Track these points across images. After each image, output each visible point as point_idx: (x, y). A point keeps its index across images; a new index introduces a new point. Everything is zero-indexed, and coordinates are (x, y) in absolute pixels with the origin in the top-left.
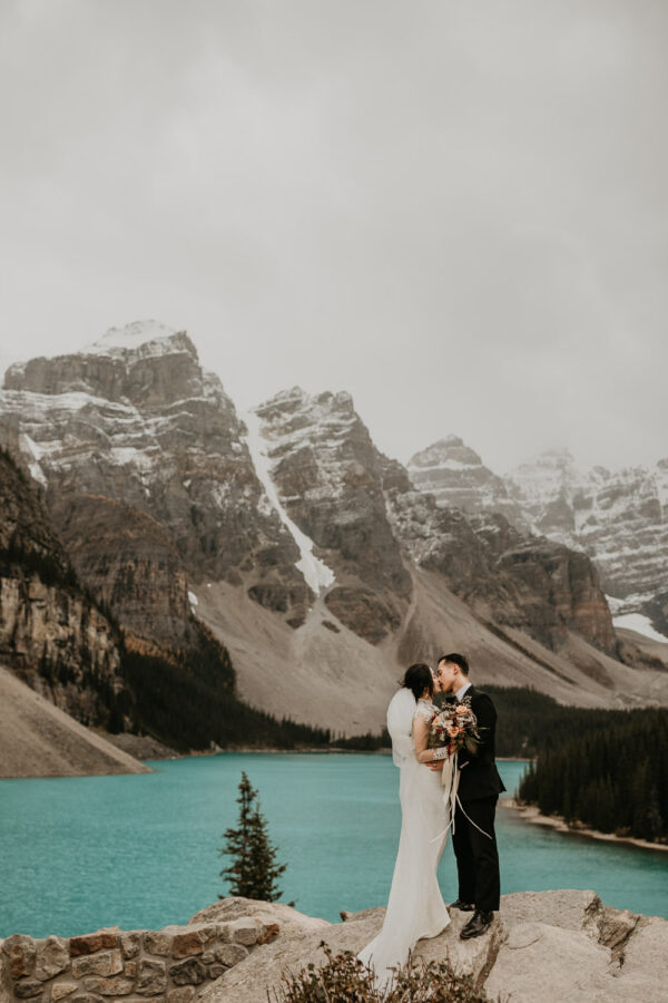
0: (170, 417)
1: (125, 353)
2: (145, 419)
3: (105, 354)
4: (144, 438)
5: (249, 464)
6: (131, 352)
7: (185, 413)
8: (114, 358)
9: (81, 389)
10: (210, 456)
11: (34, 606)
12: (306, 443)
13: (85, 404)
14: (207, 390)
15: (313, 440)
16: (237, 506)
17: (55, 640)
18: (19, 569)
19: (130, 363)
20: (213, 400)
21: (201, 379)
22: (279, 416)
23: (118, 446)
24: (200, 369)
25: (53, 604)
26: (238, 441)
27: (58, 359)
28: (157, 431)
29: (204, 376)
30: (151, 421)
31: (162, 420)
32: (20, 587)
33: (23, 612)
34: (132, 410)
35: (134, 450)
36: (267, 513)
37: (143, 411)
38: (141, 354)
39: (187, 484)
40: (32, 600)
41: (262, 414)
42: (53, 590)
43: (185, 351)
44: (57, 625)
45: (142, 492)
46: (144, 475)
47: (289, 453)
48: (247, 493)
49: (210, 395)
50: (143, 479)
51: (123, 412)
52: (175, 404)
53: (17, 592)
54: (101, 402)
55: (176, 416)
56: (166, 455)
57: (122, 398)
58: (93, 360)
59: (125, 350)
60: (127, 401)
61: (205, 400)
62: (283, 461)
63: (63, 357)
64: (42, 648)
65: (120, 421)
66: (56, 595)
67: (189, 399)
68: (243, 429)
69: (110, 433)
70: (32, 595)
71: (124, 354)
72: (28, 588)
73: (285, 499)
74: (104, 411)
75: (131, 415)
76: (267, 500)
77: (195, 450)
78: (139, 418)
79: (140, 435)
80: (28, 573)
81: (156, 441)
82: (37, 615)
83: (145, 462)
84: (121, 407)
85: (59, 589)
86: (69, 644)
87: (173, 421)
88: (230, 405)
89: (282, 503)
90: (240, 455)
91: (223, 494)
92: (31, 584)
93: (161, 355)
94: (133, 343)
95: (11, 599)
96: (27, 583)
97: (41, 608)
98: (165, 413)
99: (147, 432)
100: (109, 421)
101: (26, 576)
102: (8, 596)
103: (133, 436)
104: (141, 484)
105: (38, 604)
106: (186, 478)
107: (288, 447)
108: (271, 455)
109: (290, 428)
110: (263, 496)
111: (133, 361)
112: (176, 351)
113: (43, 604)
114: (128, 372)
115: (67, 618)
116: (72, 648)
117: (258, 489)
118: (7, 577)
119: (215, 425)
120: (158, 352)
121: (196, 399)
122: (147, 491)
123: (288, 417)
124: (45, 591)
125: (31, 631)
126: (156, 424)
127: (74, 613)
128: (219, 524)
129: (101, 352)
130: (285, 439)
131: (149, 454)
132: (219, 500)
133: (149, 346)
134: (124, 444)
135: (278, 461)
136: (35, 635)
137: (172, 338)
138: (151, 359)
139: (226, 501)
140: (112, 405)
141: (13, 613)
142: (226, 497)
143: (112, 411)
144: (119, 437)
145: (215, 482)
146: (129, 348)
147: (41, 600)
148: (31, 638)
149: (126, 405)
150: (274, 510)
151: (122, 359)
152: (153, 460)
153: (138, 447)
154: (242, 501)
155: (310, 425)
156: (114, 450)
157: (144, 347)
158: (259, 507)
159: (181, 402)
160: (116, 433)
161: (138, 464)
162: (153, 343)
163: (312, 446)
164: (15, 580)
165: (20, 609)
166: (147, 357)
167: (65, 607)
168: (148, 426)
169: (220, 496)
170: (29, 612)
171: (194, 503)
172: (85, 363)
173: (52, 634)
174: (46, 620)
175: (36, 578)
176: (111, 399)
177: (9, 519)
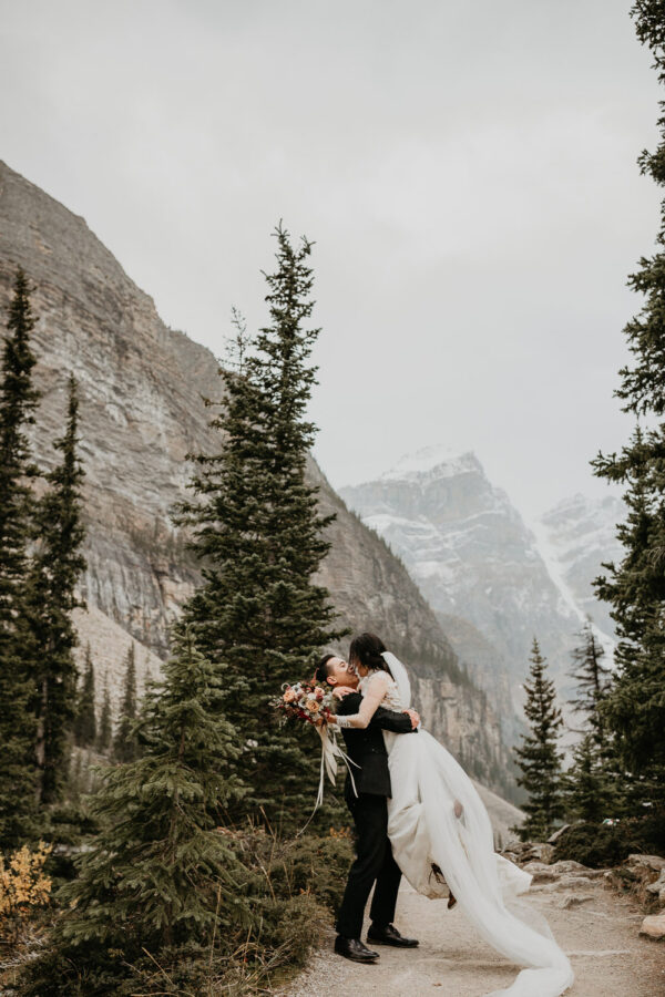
0: (466, 531)
1: (420, 475)
2: (443, 534)
3: (402, 479)
4: (444, 552)
5: (543, 570)
6: (425, 475)
7: (479, 525)
8: (411, 481)
9: (384, 512)
10: (506, 564)
11: (446, 704)
12: (595, 547)
13: (388, 524)
14: (498, 504)
15: (602, 543)
16: (537, 610)
17: (467, 736)
18: (432, 670)
19: (424, 484)
20: (503, 512)
21: (491, 493)
22: (564, 522)
23: (420, 560)
24: (490, 485)
25: (463, 702)
26: (529, 549)
27: (362, 486)
28: (456, 544)
29: (494, 491)
30: (449, 535)
31: (459, 534)
32: (434, 687)
33: (438, 710)
34: (430, 526)
35: (434, 563)
36: (567, 614)
37: (440, 527)
38: (433, 475)
39: (488, 591)
40: (444, 699)
41: (546, 522)
42: (461, 688)
43: (475, 469)
44: (467, 723)
45: (448, 601)
46: (449, 585)
47: (580, 557)
48: (545, 597)
49: (500, 508)
50: (447, 589)
51: (421, 529)
52: (469, 518)
53: (432, 691)
54: (403, 521)
55: (471, 529)
56: (467, 566)
57: (421, 516)
58: (392, 485)
59: (419, 473)
60: (425, 519)
61: (497, 512)
62: (575, 565)
63: (366, 484)
64: (457, 744)
65: (421, 537)
66: (464, 693)
67: (483, 513)
68: (532, 537)
69: (413, 549)
70: (444, 694)
71: (418, 477)
72: (440, 687)
73: (581, 601)
74: (405, 529)
75: (429, 531)
76: (564, 603)
77: (492, 560)
78: (437, 534)
79: (439, 549)
80: (439, 673)
81: (455, 554)
82: (450, 712)
83: (448, 574)
84: (421, 525)
85: (464, 687)
86: (476, 740)
87: (470, 533)
88: (518, 516)
89: (578, 605)
90: (533, 561)
91: (523, 599)
92: (442, 684)
93: (452, 475)
94: (425, 466)
95: (428, 698)
96: (439, 682)
97: (453, 706)
98: (461, 528)
99: (447, 546)
100: (411, 538)
101: (438, 676)
102: (425, 696)
103: (434, 550)
104: (446, 594)
105: (450, 702)
106: (487, 586)
107: (579, 551)
108: (562, 560)
109: (577, 533)
110: (560, 599)
111: (427, 482)
112: (466, 470)
113: (455, 702)
114: (423, 492)
115: (473, 715)
116: (479, 744)
117: (554, 592)
118: (423, 677)
119: (509, 535)
120: (450, 473)
121: (488, 512)
122: (452, 600)
123: (574, 523)
124: (454, 691)
125: (446, 728)
126: (454, 537)
127: (477, 711)
128: (523, 628)
129: (396, 476)
130: (573, 544)
131: (450, 566)
132: (520, 604)
133: (441, 468)
134: (426, 559)
135: (570, 564)
136: (450, 732)
137: (462, 459)
138: (444, 479)
139: (527, 606)
140: (411, 524)
141: (429, 711)
142: (526, 601)
143: (412, 529)
144: (421, 552)
145: (514, 589)
146: (422, 470)
147: (452, 699)
148: (447, 735)
149: (425, 523)
150: (572, 612)
151: (418, 481)
152: (455, 571)
153: (439, 560)
154: (541, 605)
155: (597, 528)
156: (418, 564)
157: (436, 469)
158: (558, 610)
159: (475, 516)
160: (419, 548)
161: (441, 575)
162: (444, 465)
163: (603, 548)
164: (429, 681)
165: (435, 707)
166: (441, 477)
167: (470, 704)
168: (446, 541)
169: (521, 599)
170: (443, 709)
171: (497, 609)
172: (386, 488)
173: (464, 731)
174: (458, 717)
175: (447, 678)
176: (411, 518)
177: (416, 624)
